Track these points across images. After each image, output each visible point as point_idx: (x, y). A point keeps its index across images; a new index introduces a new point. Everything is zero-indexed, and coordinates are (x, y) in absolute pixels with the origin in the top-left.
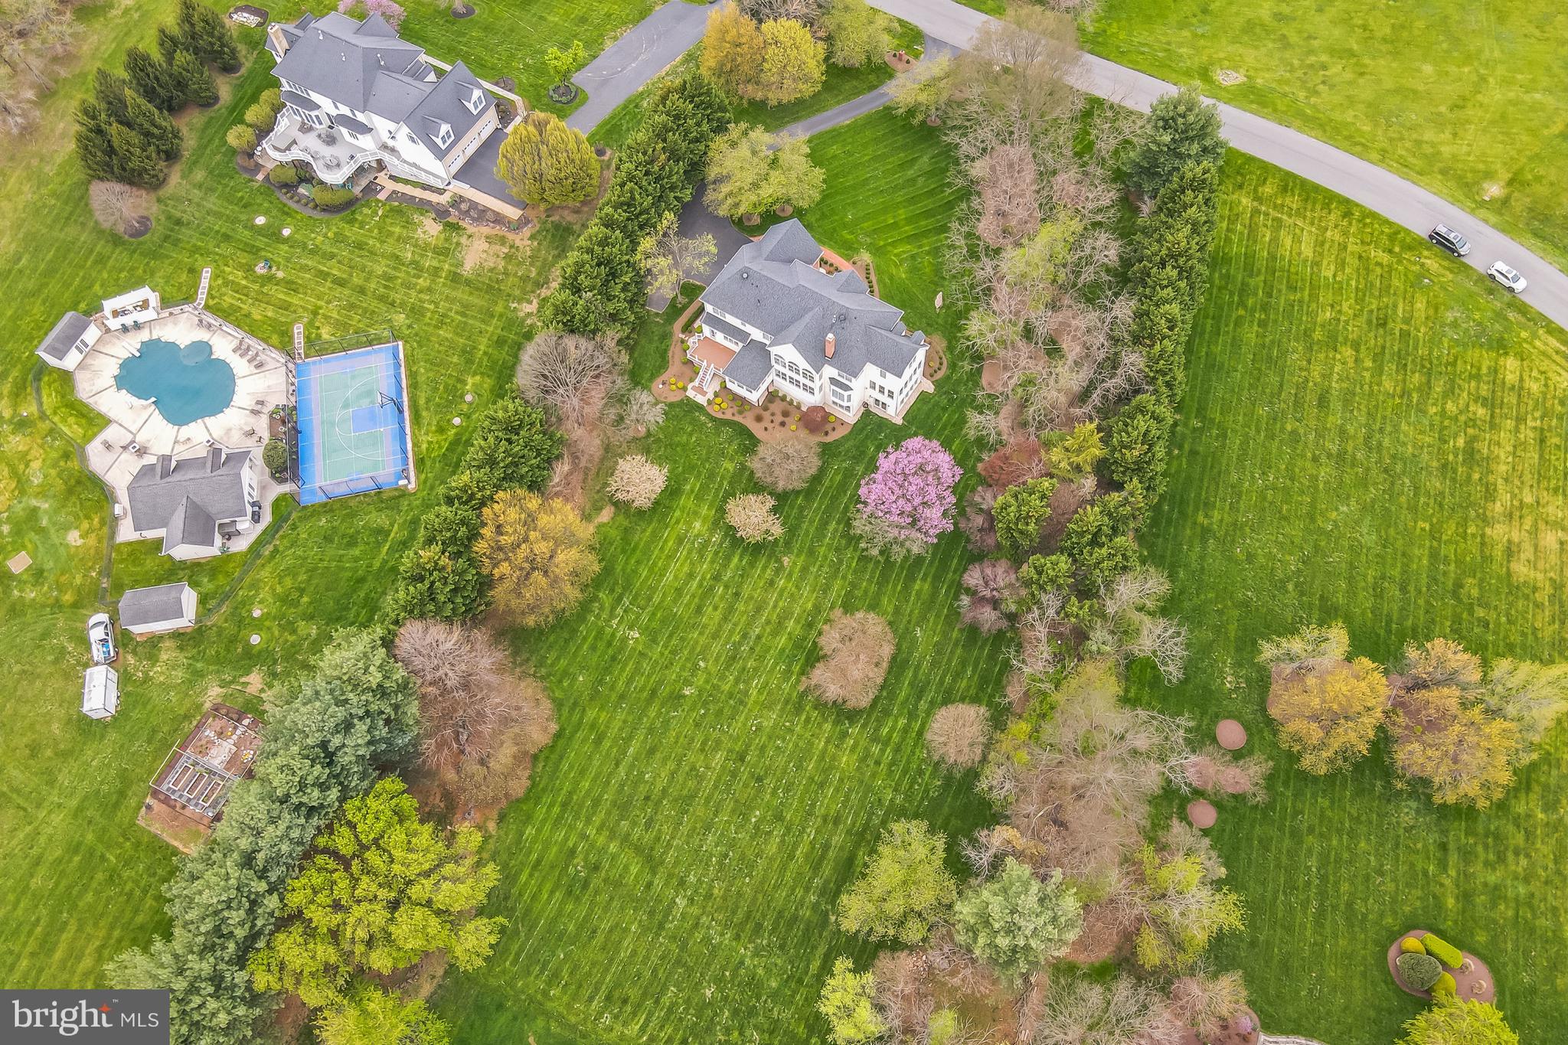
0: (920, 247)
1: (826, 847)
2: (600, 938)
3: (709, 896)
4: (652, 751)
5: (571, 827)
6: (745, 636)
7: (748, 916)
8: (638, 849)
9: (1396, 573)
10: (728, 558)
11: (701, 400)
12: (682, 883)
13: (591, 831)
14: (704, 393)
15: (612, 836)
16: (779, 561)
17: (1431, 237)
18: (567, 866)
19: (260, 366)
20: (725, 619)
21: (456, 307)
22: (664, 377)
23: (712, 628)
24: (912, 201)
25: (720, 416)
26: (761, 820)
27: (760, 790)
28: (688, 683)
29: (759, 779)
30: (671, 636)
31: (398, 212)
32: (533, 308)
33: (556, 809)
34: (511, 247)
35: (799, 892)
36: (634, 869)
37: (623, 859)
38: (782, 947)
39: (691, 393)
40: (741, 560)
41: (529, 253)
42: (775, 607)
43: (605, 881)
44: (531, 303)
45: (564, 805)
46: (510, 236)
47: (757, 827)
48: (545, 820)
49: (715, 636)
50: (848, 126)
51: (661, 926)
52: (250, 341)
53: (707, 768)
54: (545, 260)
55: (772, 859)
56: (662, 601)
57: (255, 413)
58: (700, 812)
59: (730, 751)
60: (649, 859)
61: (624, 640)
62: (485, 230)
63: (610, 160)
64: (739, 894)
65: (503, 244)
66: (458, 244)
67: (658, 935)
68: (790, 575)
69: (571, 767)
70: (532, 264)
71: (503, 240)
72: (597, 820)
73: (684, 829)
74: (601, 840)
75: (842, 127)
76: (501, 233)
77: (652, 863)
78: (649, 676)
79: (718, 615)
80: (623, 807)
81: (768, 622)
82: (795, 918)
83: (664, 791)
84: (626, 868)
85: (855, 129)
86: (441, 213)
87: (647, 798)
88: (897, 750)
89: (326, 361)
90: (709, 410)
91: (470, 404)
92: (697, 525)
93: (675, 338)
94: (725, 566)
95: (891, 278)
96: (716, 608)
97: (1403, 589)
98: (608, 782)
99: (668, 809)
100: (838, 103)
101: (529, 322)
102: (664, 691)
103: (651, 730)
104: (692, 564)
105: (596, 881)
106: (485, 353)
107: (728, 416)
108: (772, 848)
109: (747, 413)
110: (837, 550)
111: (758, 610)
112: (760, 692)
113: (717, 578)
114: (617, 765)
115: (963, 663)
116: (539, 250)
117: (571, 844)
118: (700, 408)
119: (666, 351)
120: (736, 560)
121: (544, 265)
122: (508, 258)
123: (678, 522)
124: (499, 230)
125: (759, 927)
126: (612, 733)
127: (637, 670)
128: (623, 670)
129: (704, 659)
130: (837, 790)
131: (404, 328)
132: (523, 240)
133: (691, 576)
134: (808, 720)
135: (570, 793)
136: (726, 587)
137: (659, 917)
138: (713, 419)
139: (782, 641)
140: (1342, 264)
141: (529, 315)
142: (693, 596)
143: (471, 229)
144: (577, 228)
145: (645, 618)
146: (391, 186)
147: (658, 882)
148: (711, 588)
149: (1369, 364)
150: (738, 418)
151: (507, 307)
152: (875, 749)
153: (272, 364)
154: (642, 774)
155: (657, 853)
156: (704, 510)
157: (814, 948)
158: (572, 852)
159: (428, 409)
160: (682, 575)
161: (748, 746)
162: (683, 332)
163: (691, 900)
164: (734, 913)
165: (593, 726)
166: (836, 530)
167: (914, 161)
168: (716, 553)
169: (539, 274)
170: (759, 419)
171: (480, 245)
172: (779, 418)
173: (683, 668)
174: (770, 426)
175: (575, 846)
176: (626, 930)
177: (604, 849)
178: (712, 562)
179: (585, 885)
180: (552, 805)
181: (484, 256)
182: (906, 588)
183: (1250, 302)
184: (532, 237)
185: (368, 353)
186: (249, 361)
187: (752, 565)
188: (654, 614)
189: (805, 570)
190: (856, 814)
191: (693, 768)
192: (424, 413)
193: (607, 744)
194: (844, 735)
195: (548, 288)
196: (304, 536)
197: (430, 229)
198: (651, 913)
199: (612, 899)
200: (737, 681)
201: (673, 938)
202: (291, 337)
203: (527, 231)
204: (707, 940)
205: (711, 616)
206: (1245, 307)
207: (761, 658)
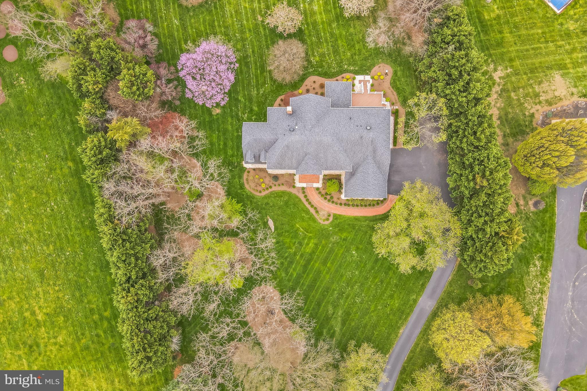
0: (302, 256)
11: (359, 78)
14: (360, 82)
21: (544, 51)
22: (389, 78)
24: (327, 289)
25: (344, 75)
32: (496, 76)
34: (540, 102)
39: (368, 78)
41: (526, 105)
44: (500, 78)
46: (546, 108)
50: (399, 328)
54: (513, 108)
62: (565, 103)
63: (527, 203)
65: (547, 101)
70: (519, 100)
71: (549, 103)
75: (402, 324)
76: (554, 106)
85: (394, 328)
90: (352, 75)
93: (399, 104)
95: (303, 220)
100: (417, 344)
101: (492, 66)
106: (502, 33)
107: (339, 78)
116: (521, 111)
118: (357, 73)
119: (399, 94)
121: (511, 104)
122: (537, 95)
124: (557, 107)
131: (564, 21)
132: (537, 110)
138: (347, 71)
141: (495, 70)
143: (575, 98)
144: (510, 140)
150: (333, 80)
151: (512, 67)
162: (397, 109)
167: (344, 323)
169: (509, 97)
170: (322, 86)
171: (561, 92)
174: (314, 86)
181: (553, 88)
183: (106, 324)
184: (532, 115)
195: (497, 92)
203: (539, 117)
206: (107, 319)
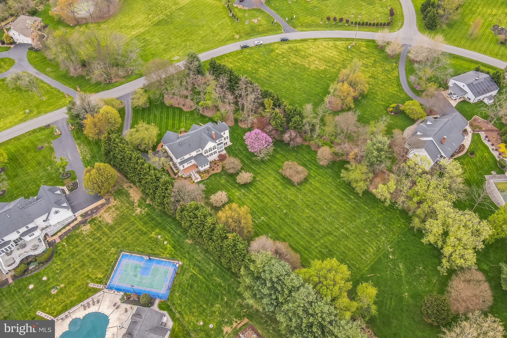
1: (338, 196)
2: (346, 251)
3: (343, 224)
4: (298, 225)
5: (313, 250)
6: (275, 194)
7: (350, 217)
8: (325, 236)
9: (314, 83)
10: (250, 191)
11: (200, 179)
12: (337, 228)
13: (316, 245)
14: (198, 178)
15: (319, 240)
16: (257, 181)
17: (242, 48)
18: (324, 254)
19: (98, 301)
20: (268, 196)
21: (122, 231)
23: (269, 201)
25: (207, 178)
26: (326, 207)
27: (318, 204)
28: (282, 211)
29: (316, 204)
30: (267, 210)
31: (69, 237)
33: (306, 252)
34: (114, 206)
35: (347, 205)
36: (330, 238)
37: (326, 240)
38: (360, 213)
39: (196, 181)
40: (252, 188)
41: (120, 203)
42: (269, 185)
43: (331, 245)
45: (306, 250)
46: (110, 205)
47: (328, 208)
48: (308, 255)
49: (272, 200)
51: (347, 236)
52: (85, 302)
53: (308, 214)
55: (338, 208)
56: (256, 209)
57: (118, 308)
58: (320, 218)
59: (305, 207)
60: (328, 234)
61: (263, 221)
62: (102, 211)
64: (344, 217)
66: (100, 222)
67: (349, 238)
68: (262, 180)
69: (295, 245)
70: (124, 204)
71: (110, 208)
72: (313, 242)
73: (323, 224)
74: (319, 244)
76: (107, 207)
77: (330, 233)
78: (276, 218)
79: (266, 198)
80: (312, 236)
81: (273, 188)
82: (354, 208)
83: (310, 225)
84: (329, 240)
86: (84, 223)
87: (311, 229)
88: (319, 175)
89: (113, 278)
90: (204, 179)
91: (161, 237)
92: (237, 194)
93: (176, 178)
94: (252, 192)
96: (264, 198)
97: (318, 84)
98: (303, 237)
99: (316, 226)
102: (283, 217)
103: (293, 223)
104: (248, 199)
105: (331, 248)
106: (146, 228)
107: (208, 176)
108: (335, 207)
109: (210, 172)
110: (260, 168)
111: (269, 189)
112: (292, 196)
113: (255, 195)
114: (299, 234)
115: (302, 155)
116: (121, 200)
117: (317, 251)
118: (202, 181)
120: (252, 189)
121: (127, 201)
122: (117, 209)
123: (234, 198)
124: (105, 208)
125: (354, 216)
126: (289, 232)
127: (274, 221)
128: (271, 224)
129: (277, 205)
130: (324, 189)
131: (117, 250)
132: (113, 202)
133: (251, 200)
134: (304, 189)
135: (303, 247)
136: (259, 193)
137: (344, 236)
138: (207, 179)
139: (280, 187)
140: (238, 62)
141: (141, 212)
142: (258, 201)
143: (98, 215)
145: (259, 214)
146: (56, 237)
147: (335, 234)
148: (257, 197)
149: (265, 68)
150: (210, 174)
151: (133, 217)
152: (317, 178)
153: (101, 298)
154: (304, 229)
155: (327, 232)
156: (233, 191)
157: (362, 206)
158: (320, 251)
159: (155, 251)
160: (250, 202)
161: (306, 203)
162: (175, 175)
163: (343, 228)
164: (349, 220)
165: (285, 236)
166: (254, 167)
168: (248, 192)
169: (129, 203)
170: (213, 170)
171: (106, 215)
172: (216, 166)
173: (278, 211)
175: (318, 250)
176: (346, 245)
177: (322, 244)
178: (250, 194)
179: (330, 251)
180: (305, 253)
181: (111, 215)
182: (277, 159)
184: (115, 200)
185: (119, 264)
186: (94, 305)
187: (255, 186)
188: (259, 212)
189: (262, 176)
190: (332, 187)
191: (307, 217)
192: (155, 252)
193: (292, 234)
194: (311, 183)
196: (179, 301)
197: (87, 228)
198: (343, 238)
199: (336, 245)
200: (287, 200)
201: (351, 235)
202: (93, 288)
203: (112, 200)
204: (353, 228)
205: (266, 199)
207: (282, 193)
